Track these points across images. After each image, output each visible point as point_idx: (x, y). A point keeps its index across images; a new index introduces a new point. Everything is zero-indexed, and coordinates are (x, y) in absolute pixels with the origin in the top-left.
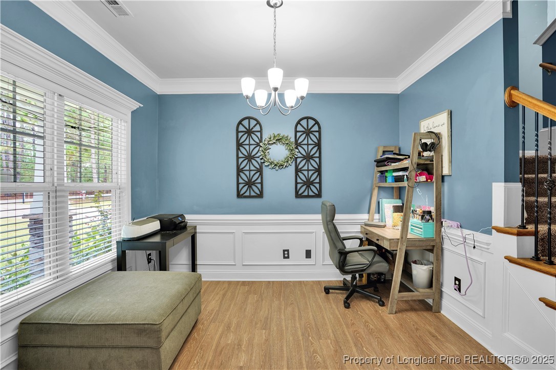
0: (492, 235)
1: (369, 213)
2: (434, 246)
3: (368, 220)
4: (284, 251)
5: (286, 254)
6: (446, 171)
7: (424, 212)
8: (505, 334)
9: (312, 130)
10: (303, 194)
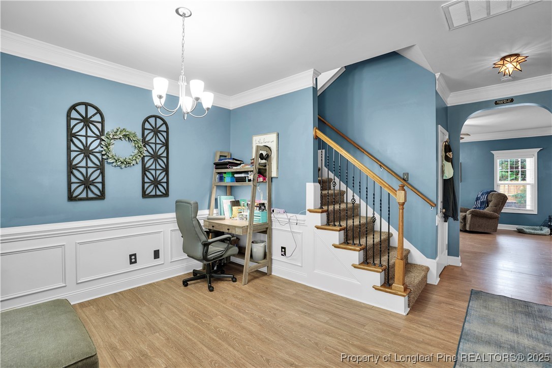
0: (305, 215)
1: (209, 208)
2: (267, 228)
3: (209, 215)
4: (131, 256)
5: (133, 259)
6: (274, 174)
7: (260, 204)
8: (315, 271)
9: (159, 129)
10: (150, 194)
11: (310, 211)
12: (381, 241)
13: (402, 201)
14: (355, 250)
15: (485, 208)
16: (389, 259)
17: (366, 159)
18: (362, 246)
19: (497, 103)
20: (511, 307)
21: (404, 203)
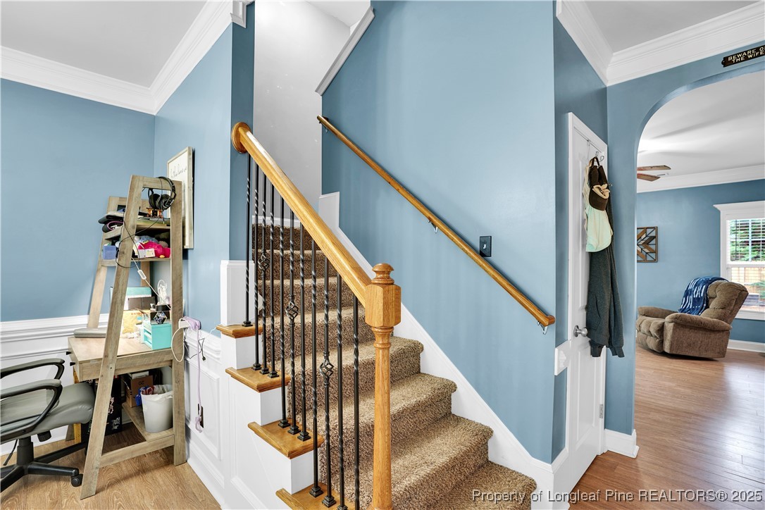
2: (171, 361)
3: (87, 325)
6: (187, 242)
8: (233, 480)
15: (701, 310)
19: (729, 62)
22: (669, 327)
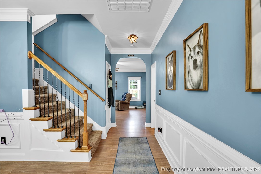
0: (22, 112)
8: (31, 150)
11: (26, 109)
12: (74, 123)
13: (85, 99)
14: (58, 131)
15: (125, 100)
16: (79, 133)
17: (69, 76)
18: (64, 128)
19: (129, 55)
20: (133, 142)
21: (87, 101)
22: (120, 104)
